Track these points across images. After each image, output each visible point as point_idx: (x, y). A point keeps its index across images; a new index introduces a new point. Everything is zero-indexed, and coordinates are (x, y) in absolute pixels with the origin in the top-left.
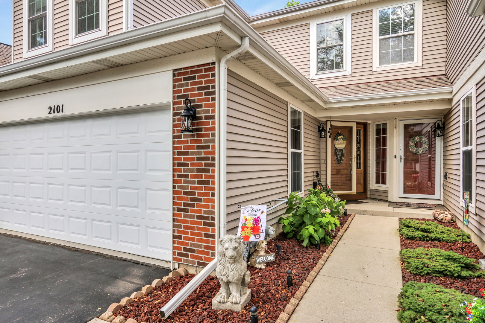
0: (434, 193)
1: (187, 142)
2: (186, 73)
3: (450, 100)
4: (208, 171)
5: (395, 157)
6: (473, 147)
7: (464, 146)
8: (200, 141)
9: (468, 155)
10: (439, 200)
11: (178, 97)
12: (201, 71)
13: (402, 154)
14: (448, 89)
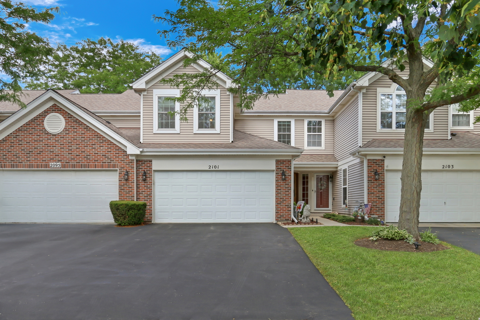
0: (328, 207)
1: (281, 183)
2: (281, 161)
3: (337, 167)
4: (289, 191)
5: (313, 190)
6: (347, 186)
7: (343, 186)
8: (286, 183)
9: (345, 189)
10: (330, 210)
11: (278, 168)
12: (286, 161)
13: (315, 189)
14: (336, 163)
